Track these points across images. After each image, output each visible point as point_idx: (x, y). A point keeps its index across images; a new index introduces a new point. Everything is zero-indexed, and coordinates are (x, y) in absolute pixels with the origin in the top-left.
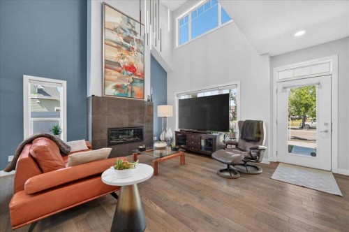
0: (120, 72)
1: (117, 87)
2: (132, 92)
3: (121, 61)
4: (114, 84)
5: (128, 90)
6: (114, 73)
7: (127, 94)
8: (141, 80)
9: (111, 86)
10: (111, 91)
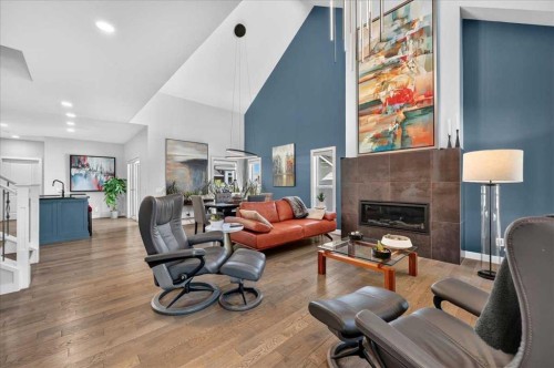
0: (380, 112)
1: (376, 138)
2: (404, 138)
3: (383, 96)
4: (372, 135)
5: (395, 136)
6: (370, 118)
7: (393, 145)
8: (427, 108)
9: (366, 140)
10: (368, 147)
